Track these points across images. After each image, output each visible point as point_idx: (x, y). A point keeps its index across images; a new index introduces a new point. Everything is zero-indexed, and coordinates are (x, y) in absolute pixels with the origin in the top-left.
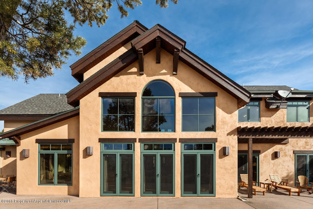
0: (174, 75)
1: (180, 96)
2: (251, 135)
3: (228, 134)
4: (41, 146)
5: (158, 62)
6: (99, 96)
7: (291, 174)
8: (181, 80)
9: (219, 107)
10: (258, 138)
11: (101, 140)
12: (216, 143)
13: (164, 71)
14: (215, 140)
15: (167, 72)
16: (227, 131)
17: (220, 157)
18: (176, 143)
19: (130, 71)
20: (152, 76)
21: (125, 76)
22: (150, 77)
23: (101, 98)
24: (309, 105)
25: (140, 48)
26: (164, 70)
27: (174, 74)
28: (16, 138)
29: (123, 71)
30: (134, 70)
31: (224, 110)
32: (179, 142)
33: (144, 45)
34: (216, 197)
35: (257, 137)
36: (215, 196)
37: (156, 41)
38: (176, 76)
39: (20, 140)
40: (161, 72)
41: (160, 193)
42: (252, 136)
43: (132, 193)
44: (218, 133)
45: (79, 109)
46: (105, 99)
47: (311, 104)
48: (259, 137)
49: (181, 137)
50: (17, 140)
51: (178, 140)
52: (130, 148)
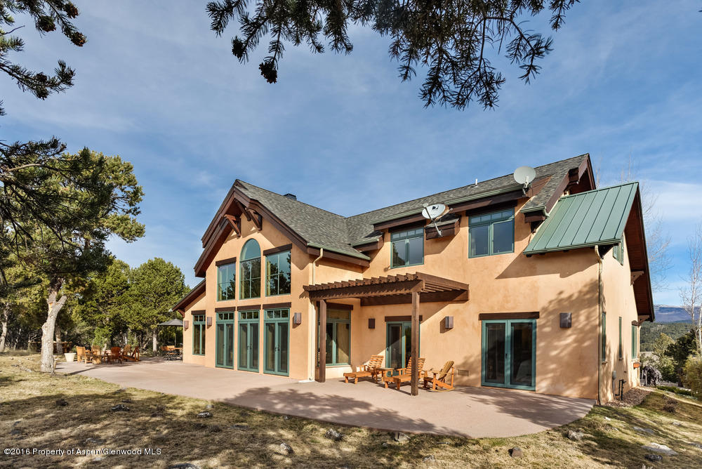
1: (264, 255)
3: (300, 297)
4: (195, 317)
6: (216, 266)
7: (472, 360)
8: (265, 236)
9: (293, 262)
11: (217, 310)
12: (290, 308)
13: (254, 228)
14: (289, 305)
17: (294, 326)
18: (260, 311)
19: (231, 236)
20: (246, 236)
21: (230, 241)
22: (245, 238)
24: (513, 217)
30: (234, 233)
31: (297, 265)
32: (263, 309)
36: (289, 376)
39: (185, 312)
40: (251, 230)
41: (251, 368)
44: (292, 296)
45: (206, 281)
46: (219, 268)
47: (516, 214)
49: (264, 303)
50: (182, 312)
51: (262, 307)
52: (232, 317)
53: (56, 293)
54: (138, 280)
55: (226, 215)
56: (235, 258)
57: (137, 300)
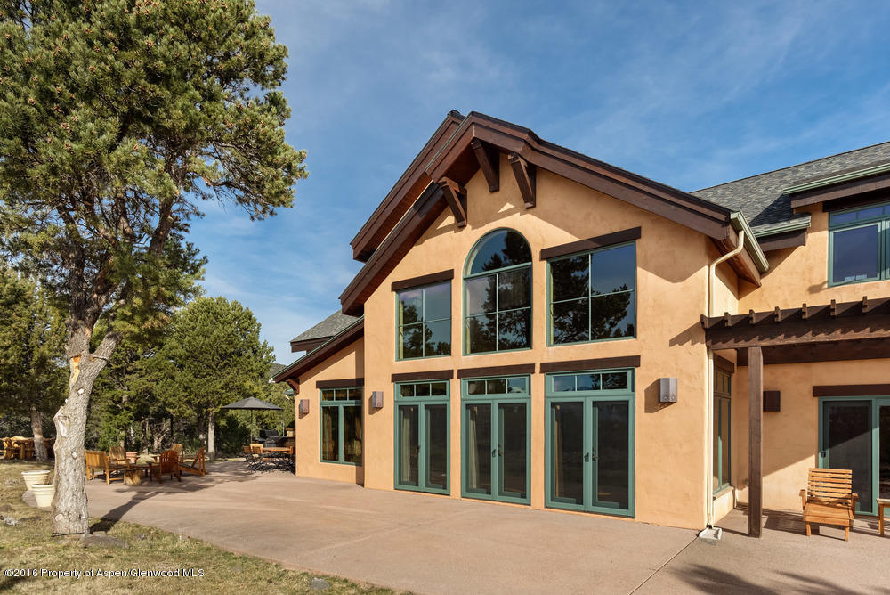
0: (531, 210)
1: (542, 259)
2: (757, 338)
3: (673, 343)
4: (324, 393)
5: (494, 187)
6: (392, 290)
8: (546, 218)
9: (646, 268)
10: (781, 343)
11: (396, 378)
12: (636, 369)
13: (508, 206)
14: (634, 361)
15: (513, 206)
16: (670, 331)
17: (650, 408)
18: (532, 376)
19: (441, 226)
20: (483, 225)
21: (434, 238)
22: (480, 229)
23: (395, 293)
25: (442, 177)
26: (508, 204)
27: (528, 208)
28: (292, 382)
29: (430, 230)
30: (450, 220)
31: (659, 272)
32: (541, 372)
33: (446, 168)
34: (636, 519)
35: (780, 340)
36: (633, 517)
37: (473, 150)
38: (534, 210)
39: (299, 383)
40: (502, 210)
41: (500, 494)
42: (760, 340)
43: (445, 488)
44: (644, 341)
45: (363, 321)
46: (402, 294)
48: (786, 342)
49: (546, 360)
50: (294, 384)
51: (537, 369)
52: (441, 390)
53: (88, 331)
54: (182, 331)
55: (444, 179)
56: (451, 272)
57: (181, 366)
